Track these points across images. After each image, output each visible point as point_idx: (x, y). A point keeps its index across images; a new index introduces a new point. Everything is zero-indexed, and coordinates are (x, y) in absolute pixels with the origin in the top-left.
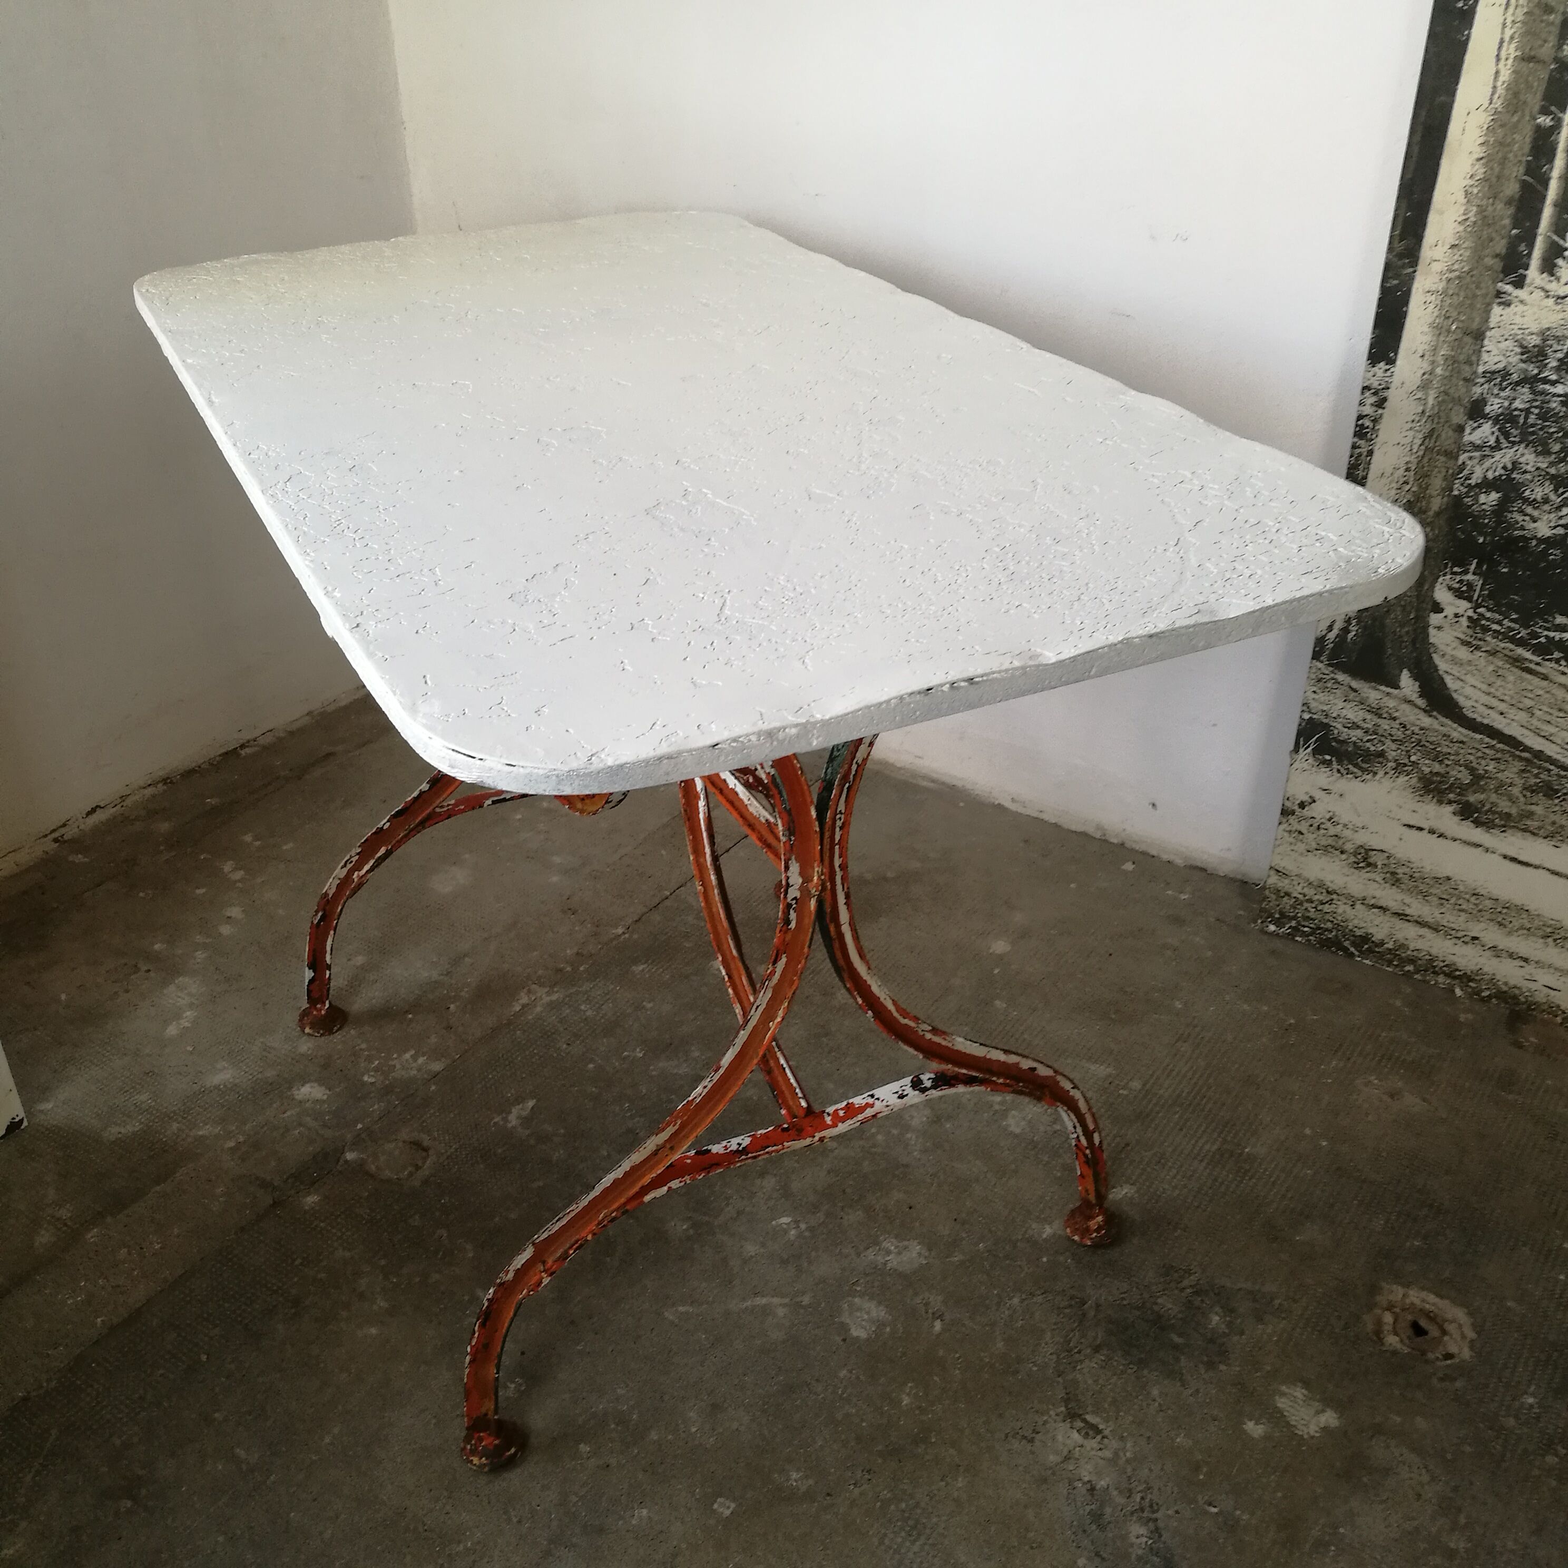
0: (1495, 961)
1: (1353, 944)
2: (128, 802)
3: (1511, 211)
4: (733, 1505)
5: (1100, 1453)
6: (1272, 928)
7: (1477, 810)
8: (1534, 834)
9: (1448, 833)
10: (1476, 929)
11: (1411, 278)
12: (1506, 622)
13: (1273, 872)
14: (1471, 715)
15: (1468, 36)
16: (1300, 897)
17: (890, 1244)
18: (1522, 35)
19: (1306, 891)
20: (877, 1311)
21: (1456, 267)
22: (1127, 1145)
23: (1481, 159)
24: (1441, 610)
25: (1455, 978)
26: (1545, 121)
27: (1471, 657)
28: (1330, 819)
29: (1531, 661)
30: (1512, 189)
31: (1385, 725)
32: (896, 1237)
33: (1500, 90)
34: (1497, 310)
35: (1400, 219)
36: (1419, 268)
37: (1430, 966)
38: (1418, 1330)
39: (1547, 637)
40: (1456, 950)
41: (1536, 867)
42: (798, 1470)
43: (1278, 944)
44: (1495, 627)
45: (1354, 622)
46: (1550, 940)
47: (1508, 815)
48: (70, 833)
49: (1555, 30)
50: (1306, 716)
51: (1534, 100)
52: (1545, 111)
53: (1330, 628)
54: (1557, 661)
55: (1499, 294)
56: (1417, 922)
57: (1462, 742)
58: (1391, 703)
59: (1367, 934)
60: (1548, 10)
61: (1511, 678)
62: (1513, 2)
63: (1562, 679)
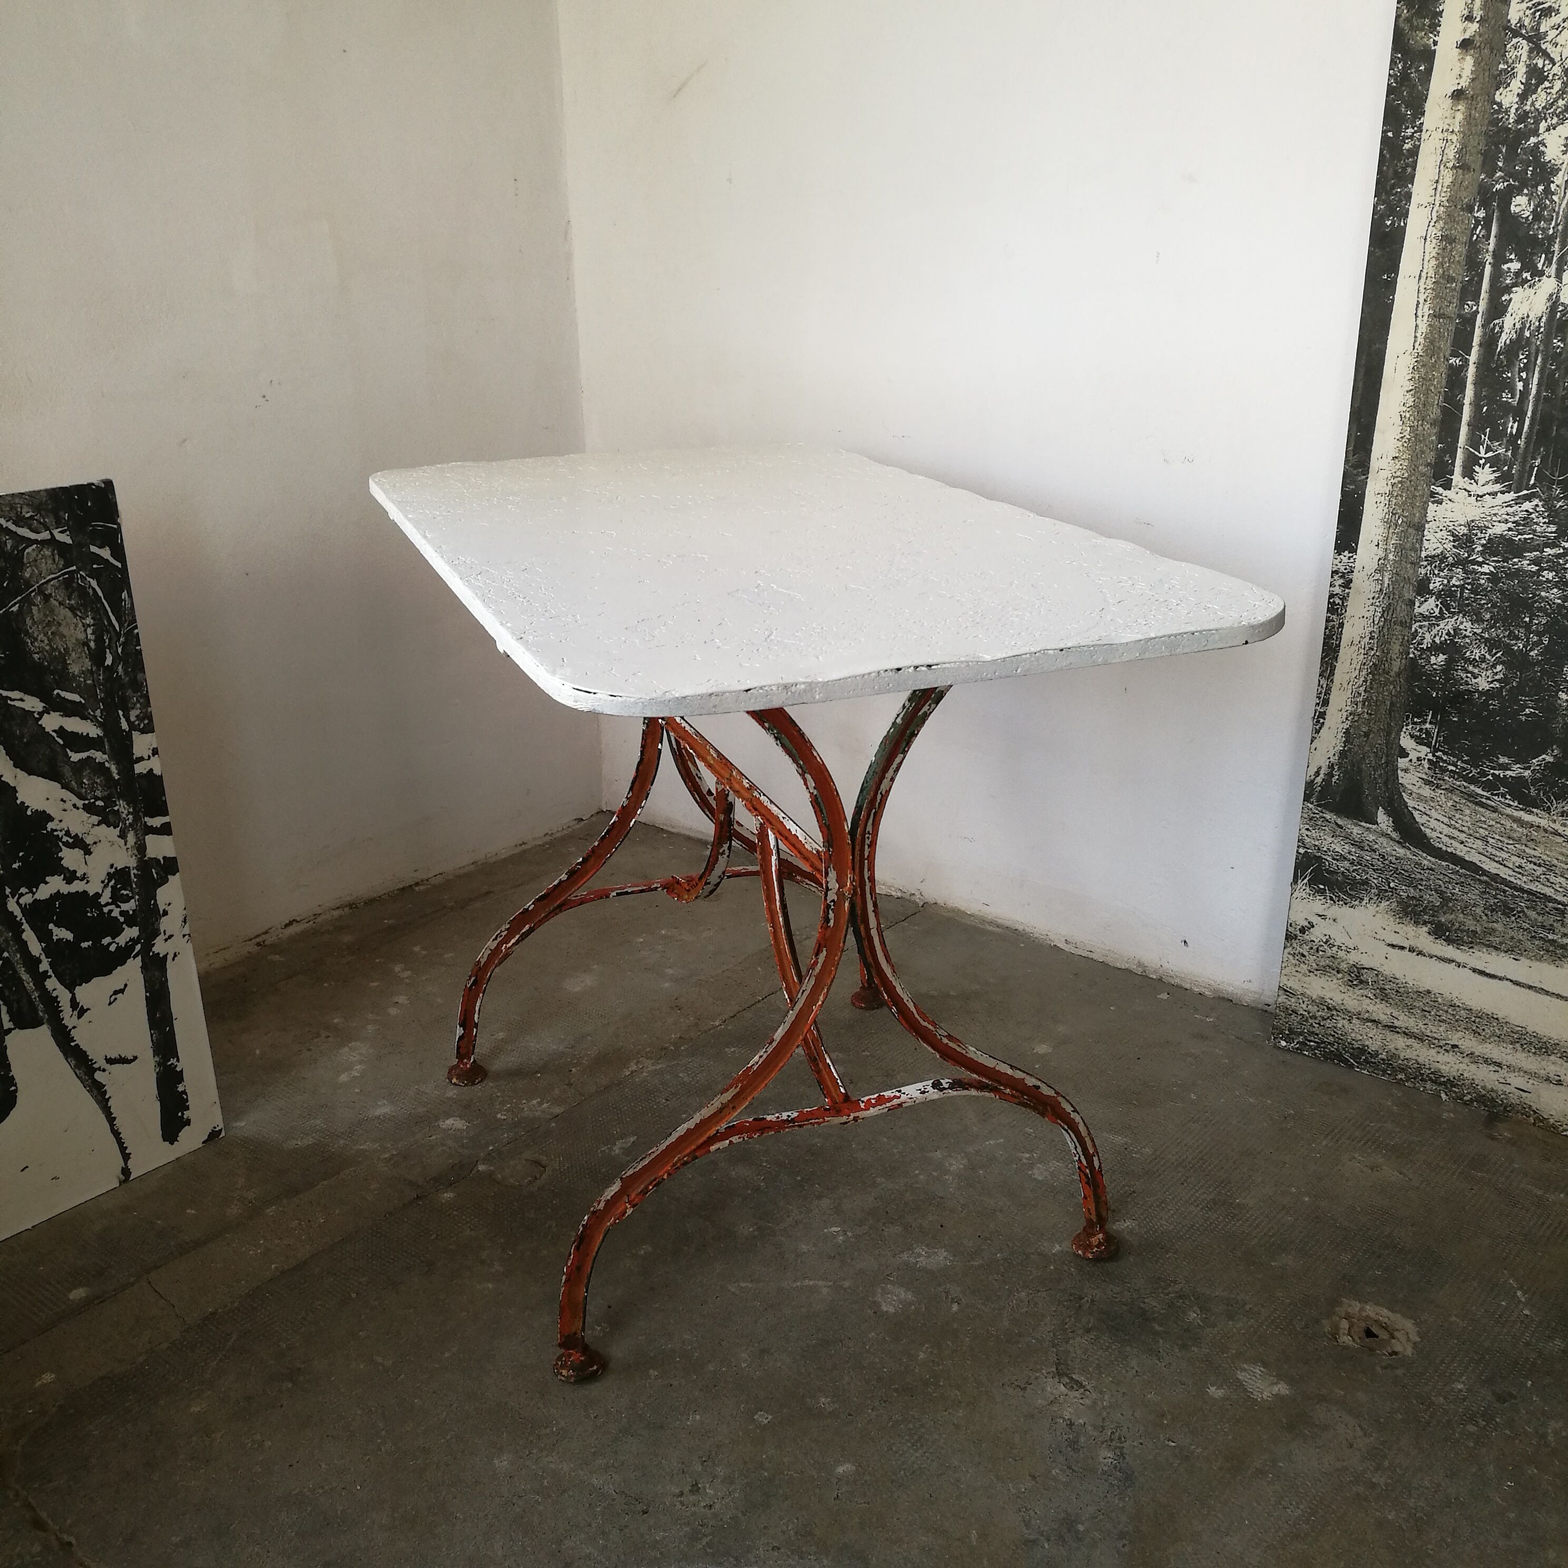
0: (1473, 1067)
1: (1352, 1055)
2: (320, 919)
3: (1435, 430)
4: (770, 1417)
5: (1081, 1401)
6: (1283, 1043)
7: (1448, 930)
8: (1496, 949)
9: (1425, 951)
10: (1455, 1038)
11: (1364, 483)
12: (1459, 763)
13: (1281, 992)
14: (1437, 845)
15: (1393, 300)
16: (1305, 1013)
17: (921, 1250)
18: (1434, 297)
19: (1310, 1008)
20: (905, 1295)
21: (1398, 474)
22: (1134, 1192)
23: (1410, 391)
24: (1407, 755)
25: (1441, 1084)
26: (1455, 361)
27: (1433, 794)
28: (1326, 943)
29: (1482, 796)
30: (1435, 413)
31: (1367, 856)
32: (927, 1246)
33: (1420, 339)
34: (1432, 507)
35: (1352, 439)
36: (1370, 476)
37: (1419, 1073)
38: (1369, 1333)
39: (1493, 775)
40: (1440, 1058)
41: (1501, 979)
42: (827, 1397)
43: (1288, 1057)
44: (1450, 768)
45: (1336, 768)
46: (1518, 1045)
47: (1474, 932)
48: (270, 939)
49: (1458, 295)
50: (1302, 851)
51: (1446, 346)
52: (1454, 354)
53: (1317, 774)
54: (1503, 796)
55: (1433, 494)
56: (1404, 1033)
57: (1431, 869)
58: (1371, 837)
59: (1364, 1046)
60: (1450, 279)
61: (1468, 812)
62: (1424, 274)
63: (1508, 811)
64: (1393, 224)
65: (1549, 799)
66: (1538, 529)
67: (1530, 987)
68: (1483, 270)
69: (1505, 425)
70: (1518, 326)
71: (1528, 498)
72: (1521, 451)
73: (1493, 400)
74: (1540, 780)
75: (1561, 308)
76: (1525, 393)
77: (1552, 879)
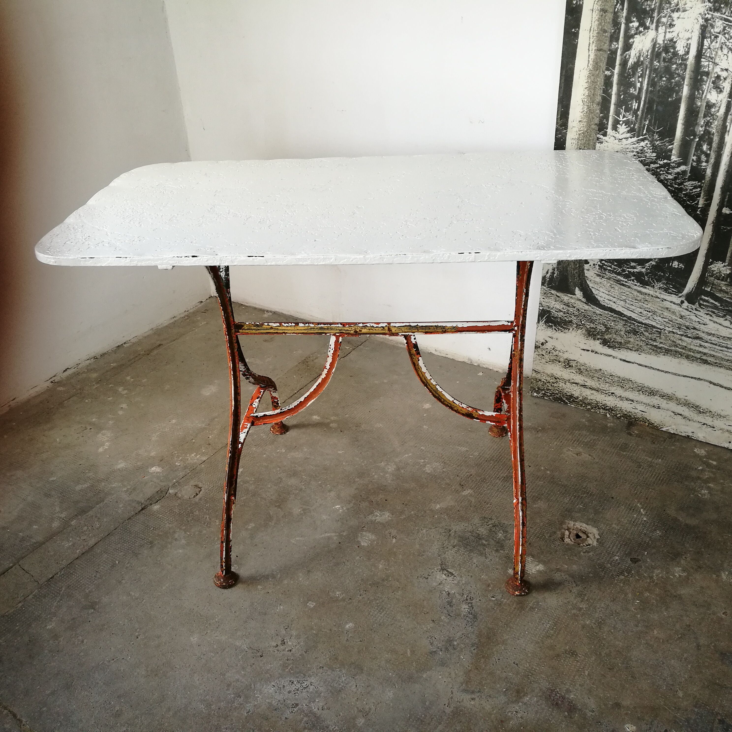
0: (621, 402)
1: (567, 399)
2: (80, 366)
3: (599, 107)
4: (314, 604)
5: (453, 582)
6: (535, 394)
7: (609, 342)
8: (631, 350)
9: (598, 352)
10: (613, 390)
11: (566, 134)
12: (613, 266)
13: (534, 372)
14: (603, 304)
15: (577, 42)
16: (545, 381)
17: (377, 513)
18: (598, 40)
19: (547, 378)
20: (372, 536)
21: (582, 129)
22: (471, 475)
23: (587, 88)
24: (588, 263)
25: (607, 410)
26: (608, 73)
27: (601, 281)
28: (553, 349)
29: (623, 281)
30: (599, 99)
31: (571, 310)
32: (380, 511)
33: (591, 62)
34: (598, 145)
35: (560, 111)
36: (568, 130)
37: (597, 406)
38: (578, 536)
39: (628, 271)
40: (606, 398)
41: (633, 363)
42: (339, 591)
43: (538, 400)
44: (609, 268)
45: (556, 269)
46: (641, 392)
47: (621, 343)
48: (57, 379)
49: (608, 39)
50: (541, 308)
51: (603, 65)
52: (607, 69)
53: (547, 273)
54: (633, 280)
55: (598, 139)
56: (590, 388)
57: (601, 315)
58: (573, 301)
59: (572, 394)
60: (605, 31)
61: (617, 288)
62: (592, 29)
63: (635, 287)
64: (577, 3)
65: (653, 281)
66: (648, 155)
67: (646, 366)
68: (620, 26)
69: (631, 104)
70: (637, 55)
71: (643, 140)
72: (639, 117)
73: (626, 92)
74: (649, 273)
75: (658, 46)
76: (641, 89)
77: (655, 318)
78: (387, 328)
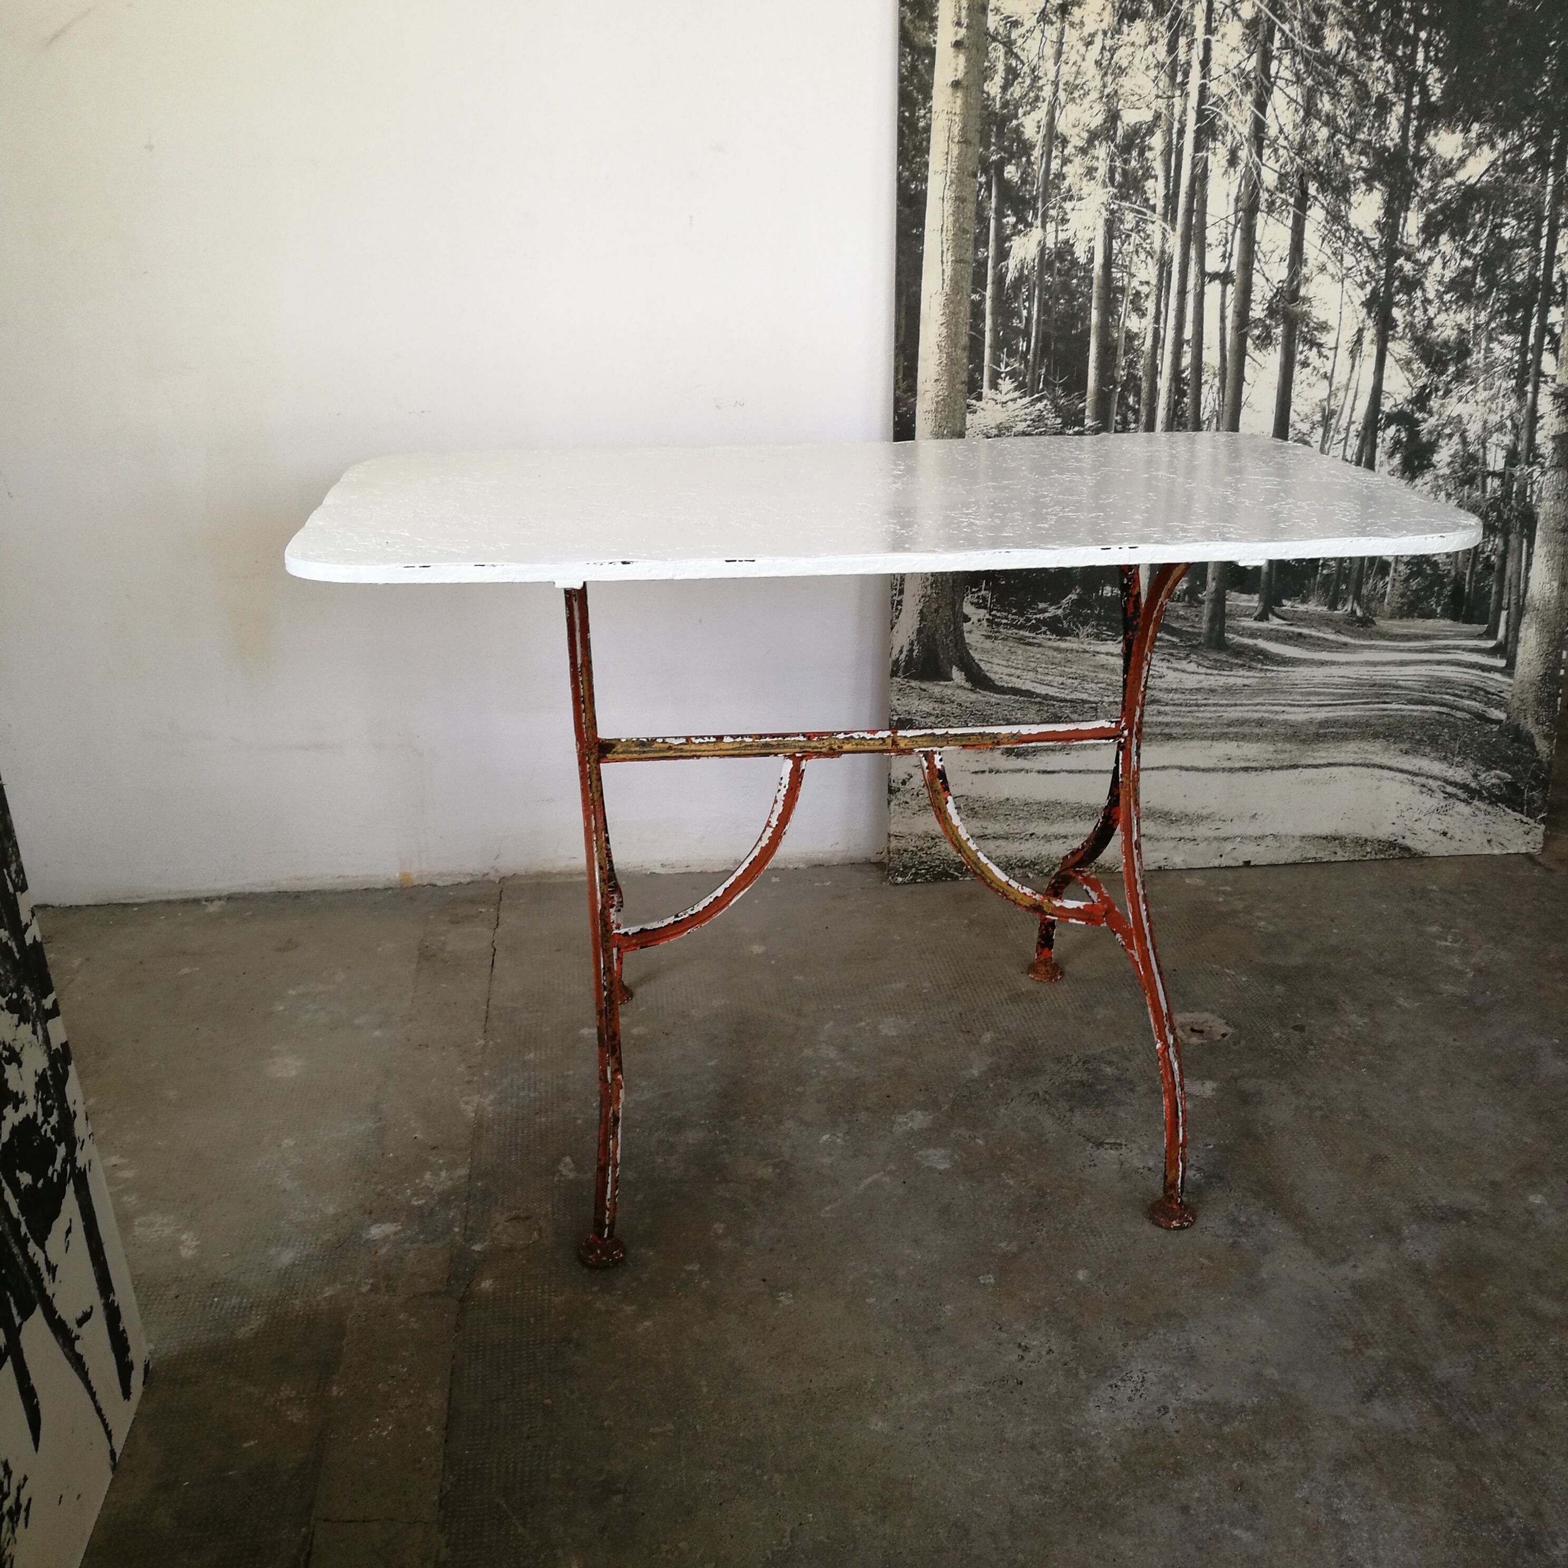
0: (1048, 846)
1: (956, 869)
3: (966, 354)
6: (900, 879)
9: (1001, 769)
10: (1031, 828)
11: (914, 405)
12: (1010, 616)
13: (892, 839)
14: (1000, 684)
15: (924, 250)
16: (914, 849)
18: (955, 247)
19: (918, 843)
21: (940, 393)
23: (943, 324)
24: (970, 620)
25: (1026, 866)
26: (975, 297)
27: (992, 645)
29: (1029, 637)
30: (964, 340)
31: (948, 708)
33: (947, 281)
34: (969, 417)
35: (901, 368)
36: (918, 397)
39: (1036, 619)
40: (1022, 847)
41: (1059, 772)
43: (906, 890)
44: (1004, 621)
45: (916, 643)
46: (1077, 819)
49: (972, 244)
50: (897, 717)
51: (967, 285)
52: (975, 292)
53: (901, 652)
54: (1045, 633)
55: (968, 406)
56: (994, 837)
57: (997, 704)
58: (949, 692)
60: (965, 231)
61: (1020, 652)
62: (945, 228)
63: (1050, 643)
64: (916, 187)
65: (1077, 627)
66: (1049, 422)
67: (1080, 772)
68: (989, 223)
69: (1017, 344)
70: (1019, 266)
71: (1039, 400)
72: (1030, 363)
73: (1006, 326)
74: (1069, 615)
75: (1047, 251)
76: (1029, 319)
77: (1086, 686)
78: (889, 741)
